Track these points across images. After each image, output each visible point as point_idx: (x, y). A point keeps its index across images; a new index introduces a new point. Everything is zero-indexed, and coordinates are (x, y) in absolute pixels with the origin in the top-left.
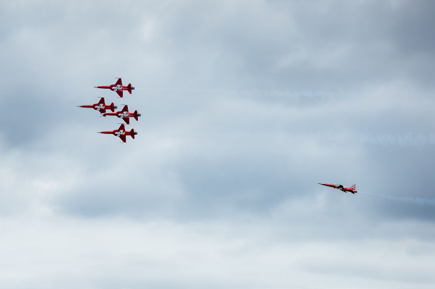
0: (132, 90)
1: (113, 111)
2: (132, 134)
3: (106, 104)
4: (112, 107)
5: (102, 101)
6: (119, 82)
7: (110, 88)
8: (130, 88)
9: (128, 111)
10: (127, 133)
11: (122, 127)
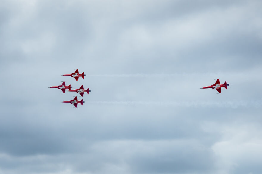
0: (84, 76)
1: (70, 89)
2: (82, 102)
3: (66, 86)
4: (70, 87)
5: (64, 84)
6: (77, 71)
7: (71, 75)
8: (83, 75)
9: (83, 89)
10: (79, 102)
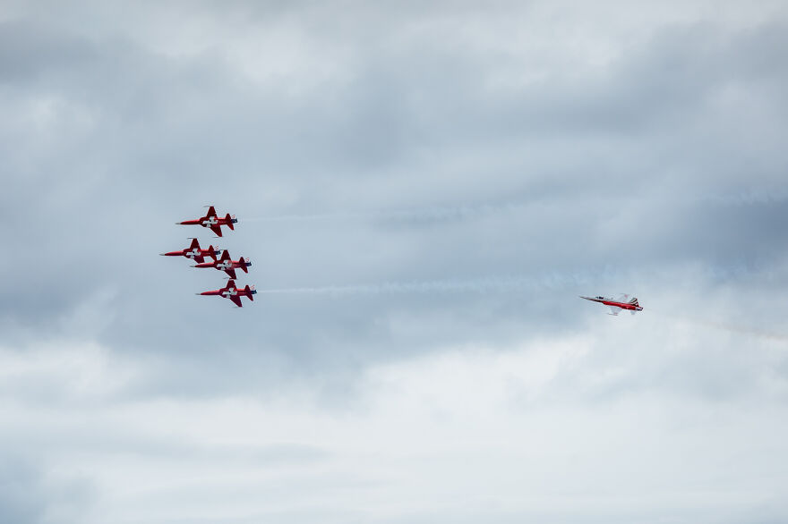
2: (249, 293)
5: (195, 244)
6: (212, 212)
7: (200, 222)
8: (229, 221)
9: (229, 259)
10: (241, 293)
11: (231, 284)
